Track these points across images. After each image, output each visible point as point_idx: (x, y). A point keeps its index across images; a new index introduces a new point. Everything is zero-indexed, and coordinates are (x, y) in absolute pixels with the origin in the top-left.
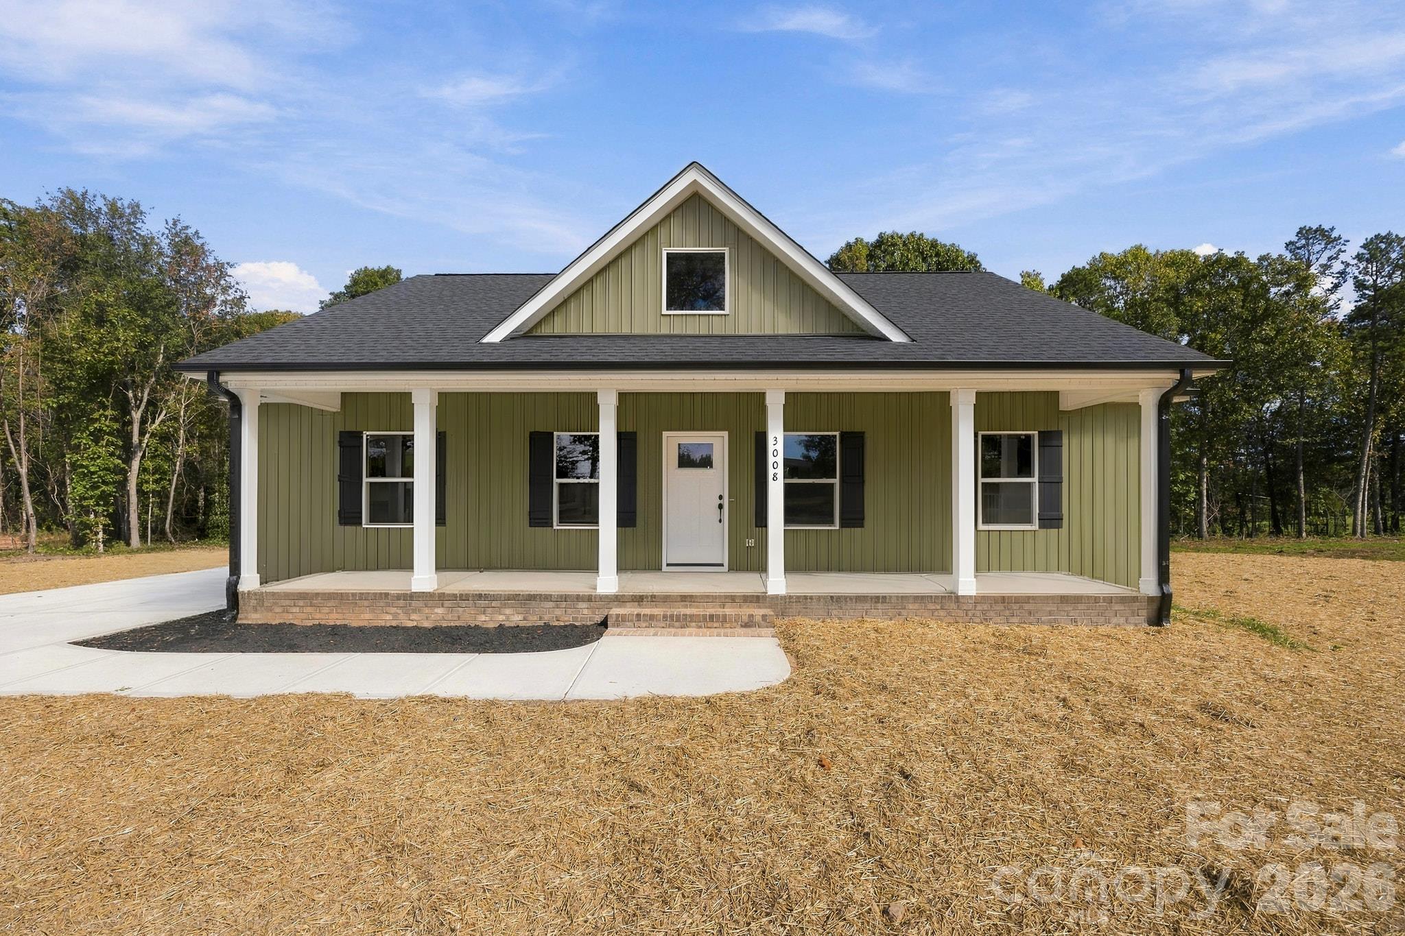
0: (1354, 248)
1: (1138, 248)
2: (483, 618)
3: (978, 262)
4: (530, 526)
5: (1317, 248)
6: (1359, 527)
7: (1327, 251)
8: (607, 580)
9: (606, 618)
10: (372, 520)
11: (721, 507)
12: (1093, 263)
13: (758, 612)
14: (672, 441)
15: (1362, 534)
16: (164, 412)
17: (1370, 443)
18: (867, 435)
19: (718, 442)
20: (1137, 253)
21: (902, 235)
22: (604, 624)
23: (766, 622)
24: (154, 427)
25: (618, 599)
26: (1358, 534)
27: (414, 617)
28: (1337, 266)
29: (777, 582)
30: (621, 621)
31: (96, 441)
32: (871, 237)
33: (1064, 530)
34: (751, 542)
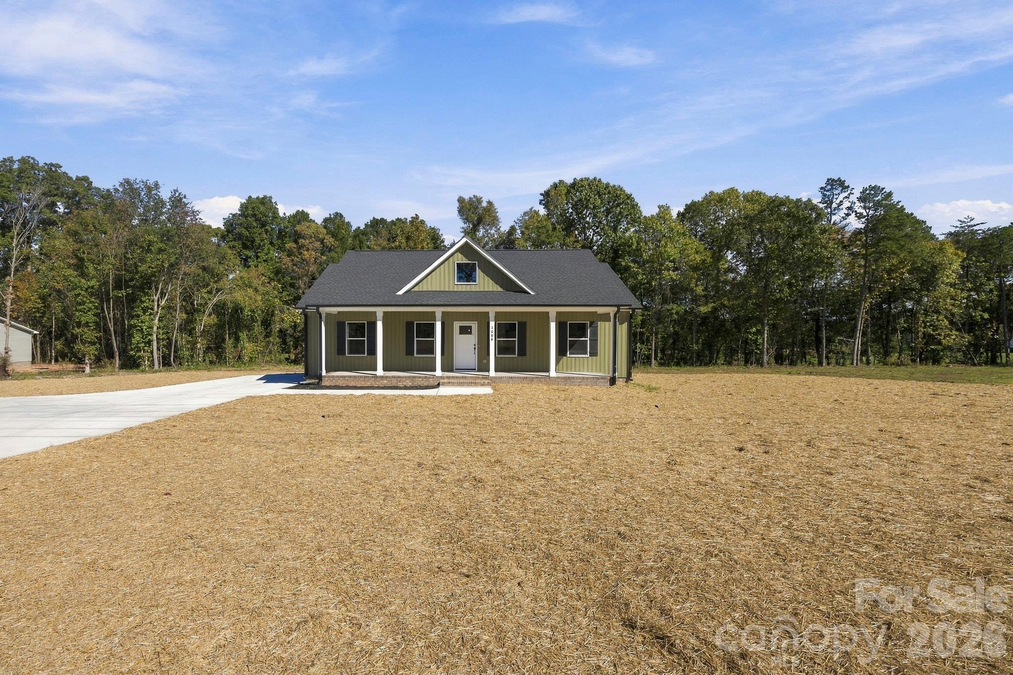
0: (857, 193)
1: (732, 189)
2: (399, 384)
3: (633, 198)
4: (406, 355)
5: (836, 192)
6: (855, 361)
7: (843, 193)
8: (439, 372)
9: (439, 383)
10: (350, 353)
11: (475, 348)
12: (706, 198)
13: (486, 381)
14: (457, 325)
15: (857, 364)
16: (167, 294)
17: (863, 311)
18: (528, 323)
19: (474, 326)
20: (732, 191)
21: (589, 178)
22: (439, 384)
23: (488, 384)
24: (163, 303)
25: (442, 378)
26: (855, 364)
27: (377, 383)
28: (847, 204)
29: (492, 373)
30: (444, 384)
31: (144, 313)
32: (569, 180)
33: (598, 357)
34: (485, 361)
